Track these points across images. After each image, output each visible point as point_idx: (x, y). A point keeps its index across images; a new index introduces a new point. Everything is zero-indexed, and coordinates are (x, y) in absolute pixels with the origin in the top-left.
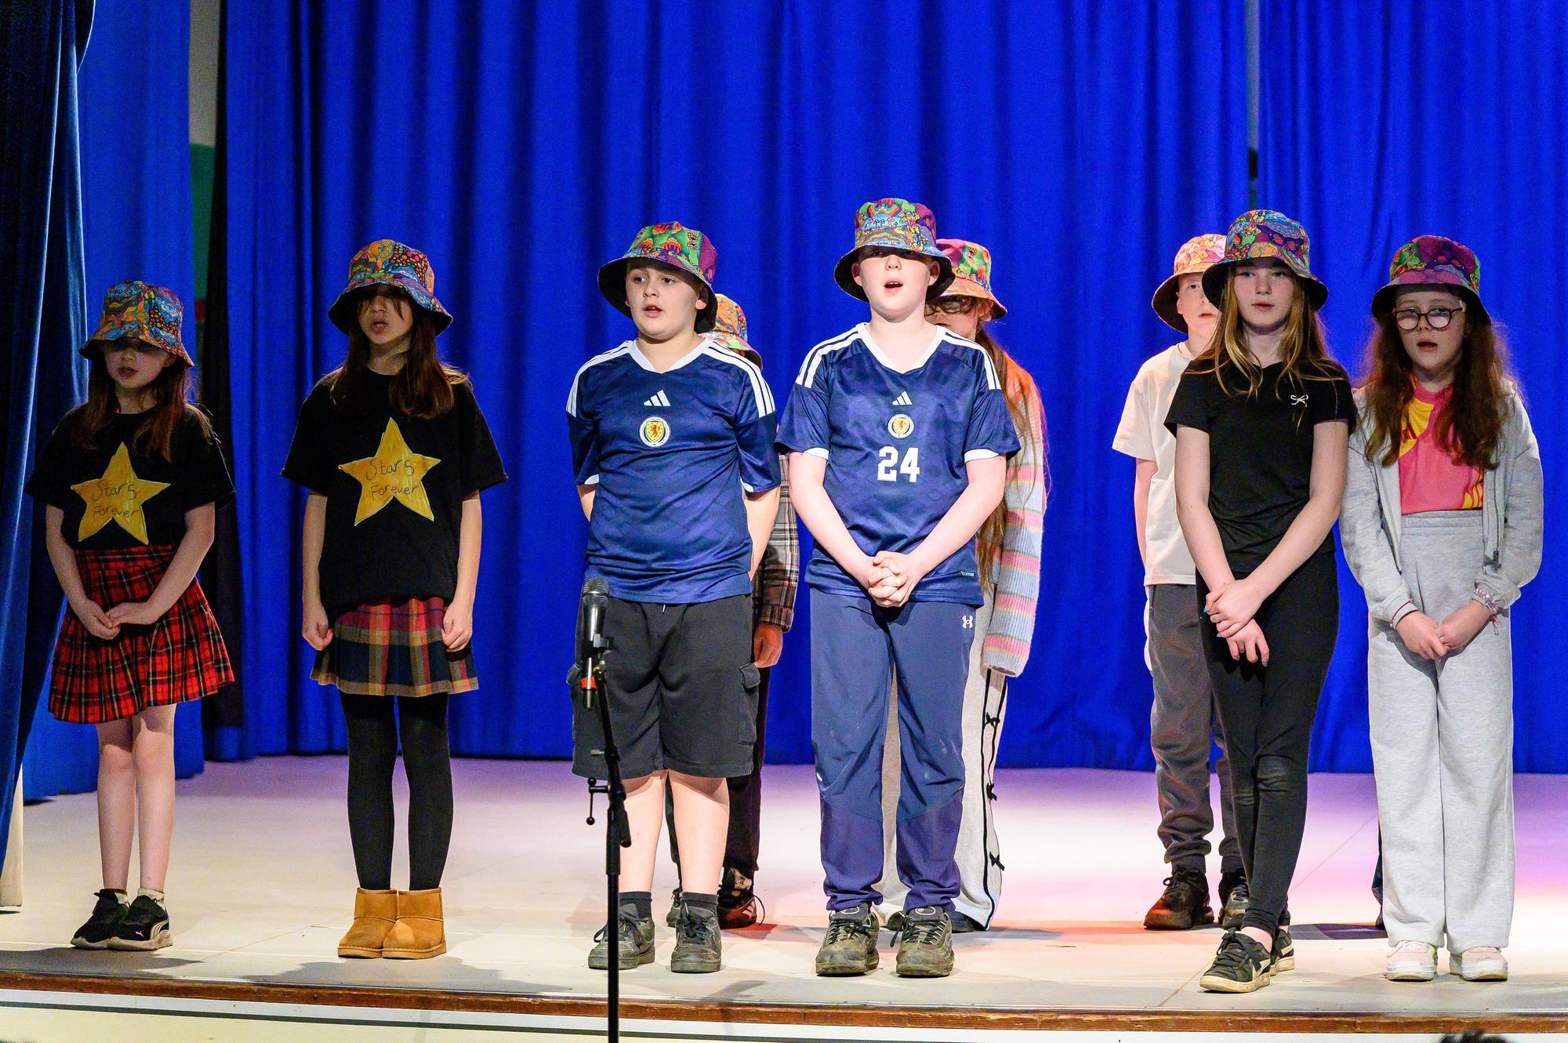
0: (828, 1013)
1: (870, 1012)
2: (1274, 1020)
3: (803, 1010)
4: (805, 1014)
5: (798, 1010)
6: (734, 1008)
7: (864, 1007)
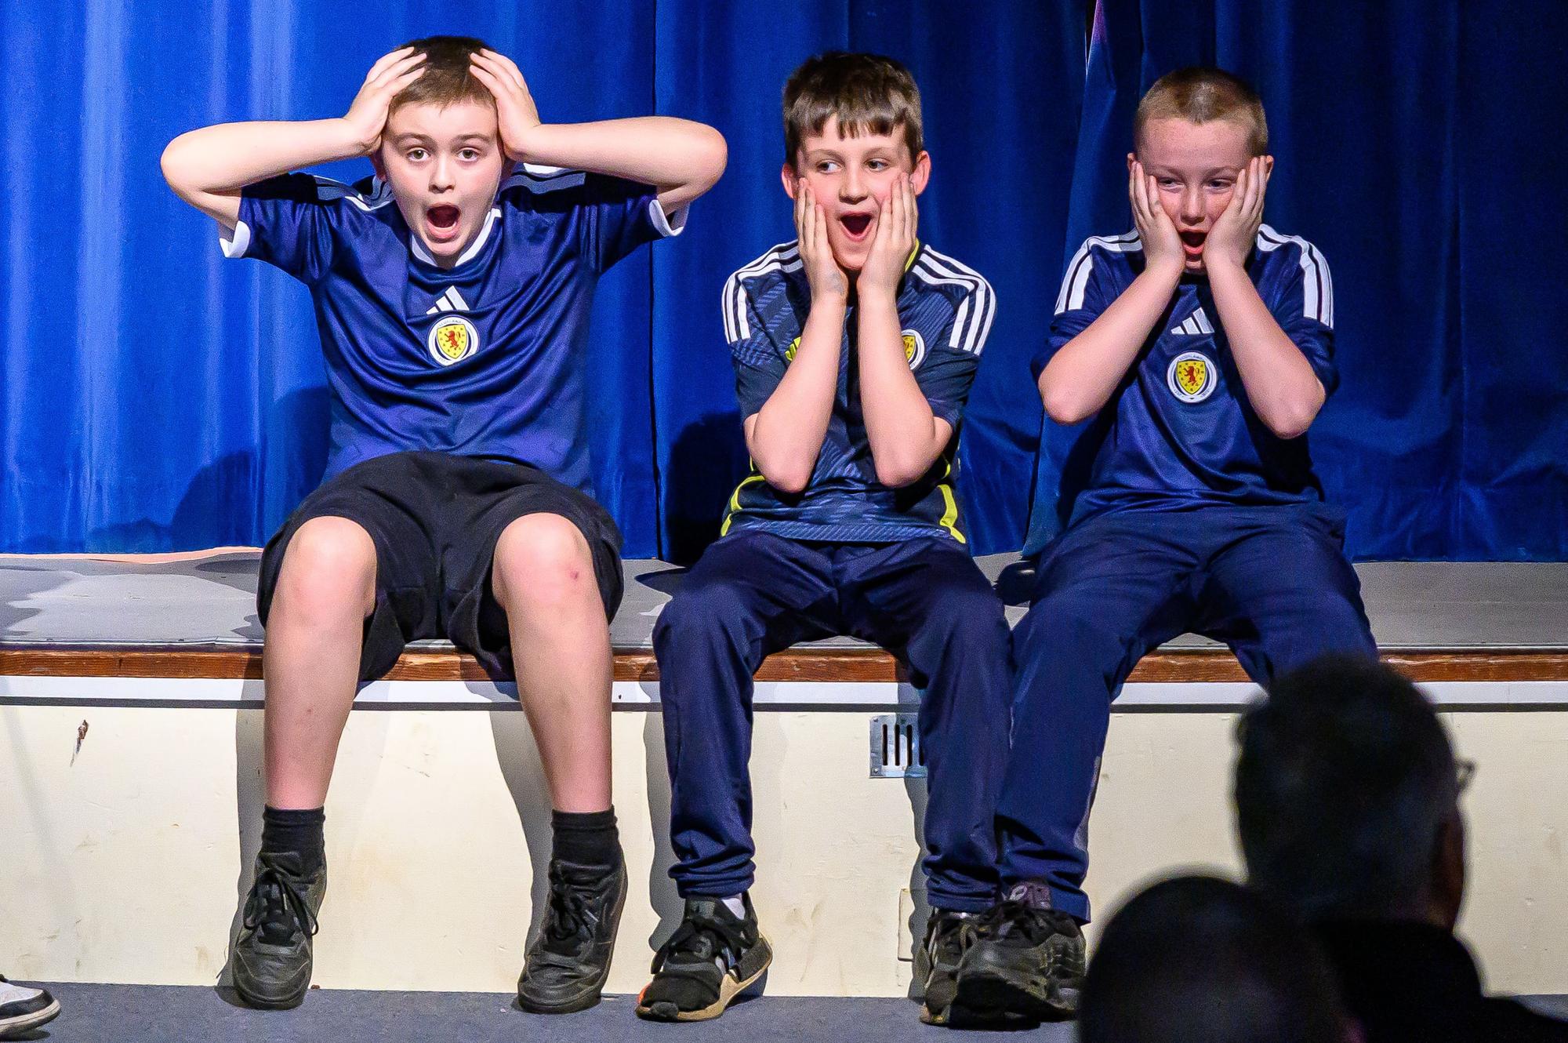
0: (157, 658)
1: (223, 655)
2: (865, 662)
3: (119, 655)
4: (121, 660)
5: (110, 655)
6: (9, 653)
7: (210, 648)
